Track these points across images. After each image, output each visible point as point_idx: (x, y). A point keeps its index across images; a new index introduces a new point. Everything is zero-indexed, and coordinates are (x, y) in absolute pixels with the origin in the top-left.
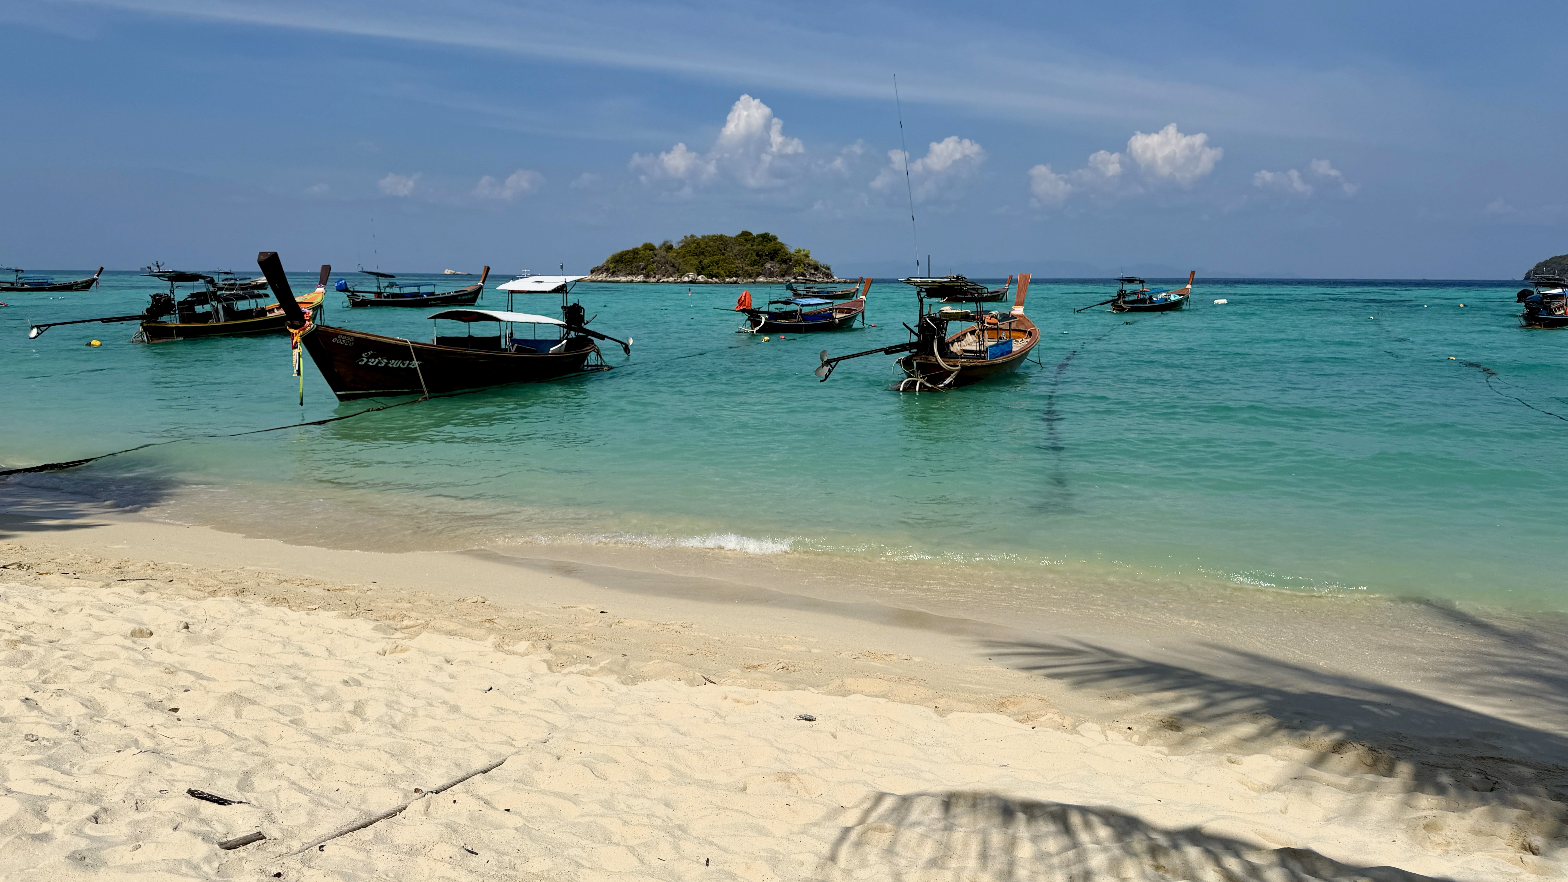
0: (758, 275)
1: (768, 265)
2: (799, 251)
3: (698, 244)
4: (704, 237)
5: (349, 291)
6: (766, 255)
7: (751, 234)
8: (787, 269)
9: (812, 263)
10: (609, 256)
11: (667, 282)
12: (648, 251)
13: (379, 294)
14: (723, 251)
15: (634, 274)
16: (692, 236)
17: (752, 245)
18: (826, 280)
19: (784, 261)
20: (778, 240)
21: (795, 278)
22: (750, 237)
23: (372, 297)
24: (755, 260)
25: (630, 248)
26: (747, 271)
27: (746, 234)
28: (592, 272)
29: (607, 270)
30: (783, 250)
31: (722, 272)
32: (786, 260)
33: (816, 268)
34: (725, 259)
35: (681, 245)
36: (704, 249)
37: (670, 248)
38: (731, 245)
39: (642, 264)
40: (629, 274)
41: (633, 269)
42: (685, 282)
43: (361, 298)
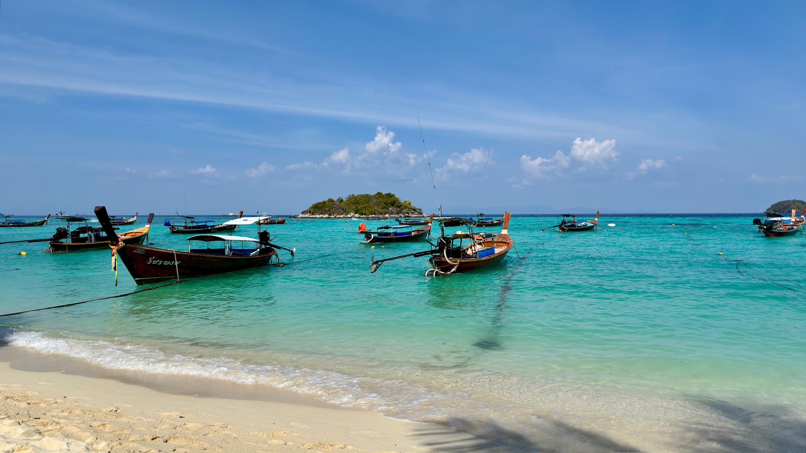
0: (385, 214)
1: (390, 209)
2: (406, 202)
3: (356, 199)
4: (358, 195)
5: (171, 226)
6: (389, 204)
7: (382, 194)
8: (400, 210)
9: (412, 207)
10: (311, 205)
11: (340, 218)
12: (330, 203)
13: (186, 227)
14: (368, 202)
15: (323, 214)
16: (353, 195)
17: (383, 199)
18: (419, 215)
19: (399, 207)
20: (396, 197)
21: (404, 215)
22: (381, 195)
23: (181, 228)
24: (384, 206)
25: (321, 201)
26: (380, 212)
27: (379, 194)
28: (302, 213)
29: (310, 212)
30: (398, 201)
31: (368, 212)
32: (399, 206)
33: (415, 210)
34: (369, 206)
35: (347, 199)
36: (358, 201)
37: (342, 201)
38: (372, 199)
39: (327, 209)
40: (321, 214)
41: (323, 211)
42: (349, 217)
43: (177, 229)
